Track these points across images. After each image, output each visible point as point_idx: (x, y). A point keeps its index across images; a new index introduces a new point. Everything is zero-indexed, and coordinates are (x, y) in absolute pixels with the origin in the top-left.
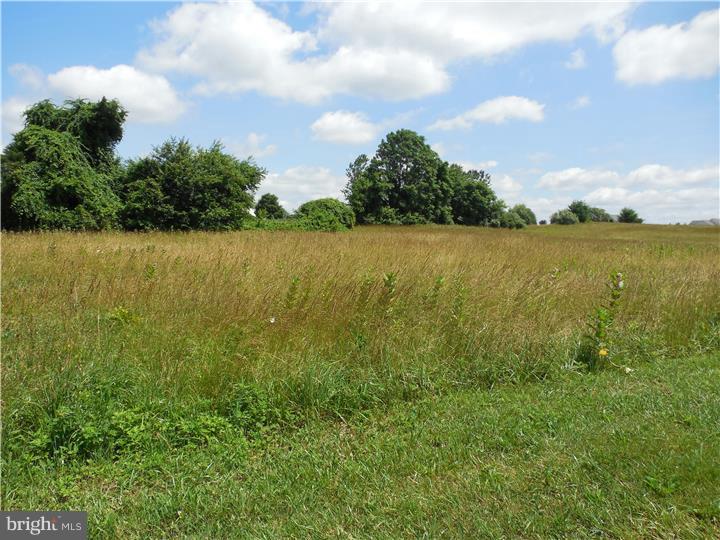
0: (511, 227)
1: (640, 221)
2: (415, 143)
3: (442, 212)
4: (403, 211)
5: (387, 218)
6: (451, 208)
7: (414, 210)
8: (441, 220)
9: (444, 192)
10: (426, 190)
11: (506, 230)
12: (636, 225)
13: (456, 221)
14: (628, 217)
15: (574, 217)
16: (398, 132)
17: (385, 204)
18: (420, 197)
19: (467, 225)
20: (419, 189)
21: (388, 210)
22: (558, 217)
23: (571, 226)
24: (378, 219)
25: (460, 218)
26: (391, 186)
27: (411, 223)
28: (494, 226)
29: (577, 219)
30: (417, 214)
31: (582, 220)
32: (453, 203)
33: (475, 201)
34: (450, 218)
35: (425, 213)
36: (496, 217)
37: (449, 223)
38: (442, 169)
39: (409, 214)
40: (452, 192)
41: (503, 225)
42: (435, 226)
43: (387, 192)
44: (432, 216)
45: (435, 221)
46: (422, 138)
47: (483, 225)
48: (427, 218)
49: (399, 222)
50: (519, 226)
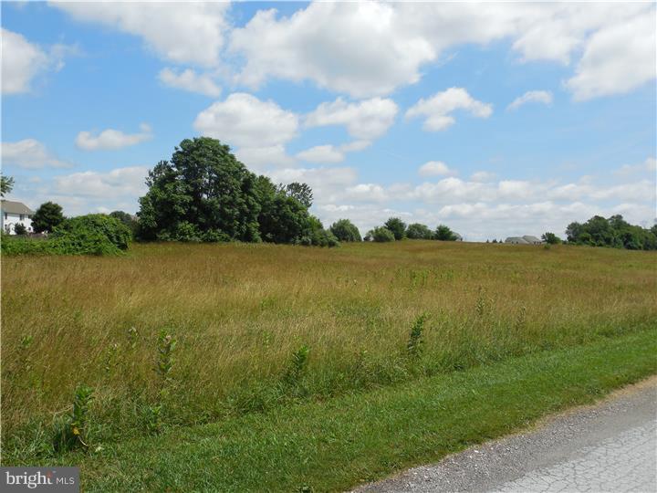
0: (322, 245)
1: (454, 239)
2: (215, 153)
3: (248, 228)
4: (203, 227)
5: (184, 234)
6: (258, 225)
7: (216, 226)
8: (247, 237)
9: (250, 206)
10: (231, 204)
12: (450, 243)
13: (265, 239)
14: (443, 234)
15: (390, 234)
17: (183, 218)
18: (221, 211)
19: (277, 243)
20: (222, 203)
21: (186, 226)
23: (386, 244)
24: (173, 236)
25: (269, 235)
26: (188, 199)
27: (212, 241)
28: (305, 244)
29: (393, 236)
30: (219, 231)
31: (398, 237)
32: (260, 219)
33: (284, 217)
34: (257, 235)
35: (229, 230)
36: (307, 235)
37: (256, 241)
38: (248, 183)
39: (210, 231)
40: (259, 207)
41: (314, 243)
42: (238, 244)
43: (184, 204)
44: (237, 233)
45: (239, 238)
46: (226, 148)
47: (294, 243)
48: (232, 234)
49: (197, 238)
50: (331, 244)
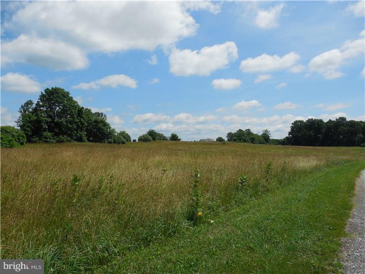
0: (119, 143)
1: (180, 140)
2: (63, 95)
3: (81, 135)
4: (57, 134)
5: (47, 138)
6: (86, 133)
7: (64, 134)
8: (80, 140)
9: (82, 124)
10: (71, 123)
11: (116, 145)
12: (178, 142)
13: (89, 140)
14: (174, 138)
15: (150, 138)
16: (52, 88)
17: (45, 130)
18: (67, 126)
19: (95, 142)
20: (66, 122)
21: (49, 134)
22: (143, 138)
23: (148, 143)
24: (40, 139)
25: (91, 138)
26: (49, 120)
27: (62, 142)
28: (110, 142)
29: (152, 139)
30: (65, 136)
31: (154, 139)
32: (87, 130)
33: (99, 129)
34: (85, 138)
35: (70, 136)
36: (111, 138)
37: (85, 142)
38: (80, 111)
39: (61, 136)
40: (86, 124)
41: (115, 142)
42: (76, 143)
43: (47, 123)
44: (75, 138)
45: (76, 140)
46: (68, 93)
47: (104, 142)
48: (72, 138)
49: (54, 141)
50: (123, 143)
